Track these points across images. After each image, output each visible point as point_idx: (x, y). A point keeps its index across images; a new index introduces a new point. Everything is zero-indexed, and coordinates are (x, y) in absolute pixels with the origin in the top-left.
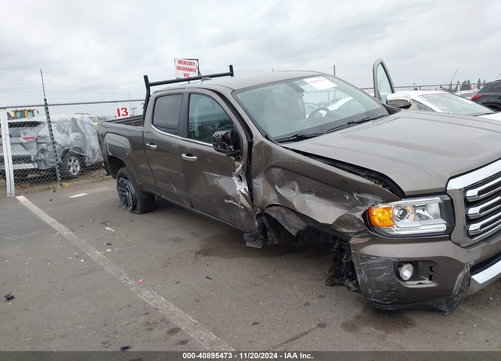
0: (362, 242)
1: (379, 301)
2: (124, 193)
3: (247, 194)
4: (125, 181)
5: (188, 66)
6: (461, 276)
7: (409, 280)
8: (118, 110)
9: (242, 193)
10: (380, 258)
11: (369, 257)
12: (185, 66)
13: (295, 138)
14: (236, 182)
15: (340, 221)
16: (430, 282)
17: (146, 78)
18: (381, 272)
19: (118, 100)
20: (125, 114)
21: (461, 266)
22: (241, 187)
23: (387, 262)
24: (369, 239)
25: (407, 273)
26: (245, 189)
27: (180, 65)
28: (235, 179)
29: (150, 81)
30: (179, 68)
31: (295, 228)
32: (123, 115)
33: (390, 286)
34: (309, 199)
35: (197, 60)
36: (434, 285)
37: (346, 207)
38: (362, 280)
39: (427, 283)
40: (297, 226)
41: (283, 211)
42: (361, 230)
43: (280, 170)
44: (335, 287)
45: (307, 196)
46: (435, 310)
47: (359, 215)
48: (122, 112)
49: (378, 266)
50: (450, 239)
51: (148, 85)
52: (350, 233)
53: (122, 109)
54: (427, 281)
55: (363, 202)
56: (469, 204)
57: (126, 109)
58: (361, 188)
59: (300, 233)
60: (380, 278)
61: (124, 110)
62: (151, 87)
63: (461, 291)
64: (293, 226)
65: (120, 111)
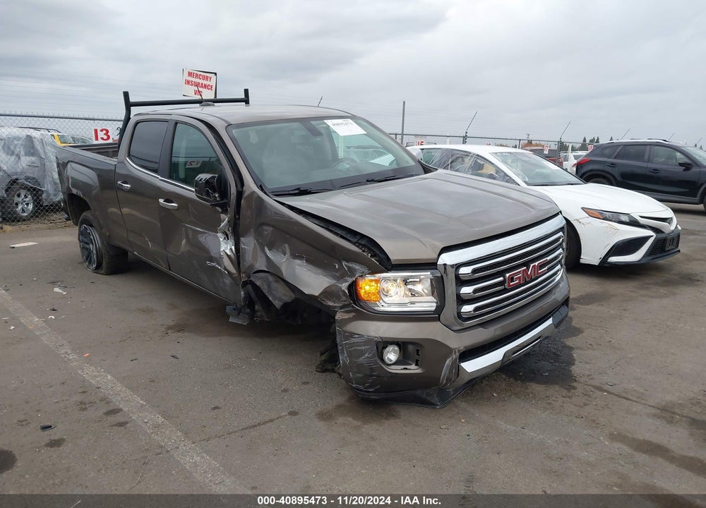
0: (346, 317)
1: (361, 387)
2: (87, 246)
3: (232, 255)
4: (90, 230)
5: (201, 81)
6: (448, 362)
7: (394, 364)
8: (96, 131)
9: (227, 254)
10: (363, 336)
11: (352, 335)
12: (197, 80)
13: (297, 191)
14: (221, 240)
15: (327, 293)
16: (416, 367)
17: (126, 95)
18: (362, 353)
19: (96, 117)
20: (105, 137)
21: (449, 351)
22: (227, 247)
23: (369, 341)
24: (354, 314)
25: (391, 355)
26: (231, 249)
27: (190, 79)
28: (221, 236)
29: (132, 99)
30: (188, 82)
31: (280, 300)
32: (102, 139)
33: (372, 370)
34: (299, 265)
35: (216, 74)
36: (419, 371)
37: (334, 277)
38: (344, 362)
39: (413, 369)
40: (283, 298)
41: (271, 278)
42: (346, 303)
43: (271, 229)
45: (298, 262)
46: (424, 403)
47: (344, 286)
48: (101, 135)
49: (360, 346)
50: (438, 319)
51: (129, 105)
52: (335, 307)
53: (102, 130)
54: (413, 366)
55: (351, 272)
56: (461, 282)
57: (107, 131)
58: (351, 257)
59: (286, 305)
60: (362, 359)
61: (104, 132)
62: (132, 108)
63: (449, 379)
64: (279, 297)
65: (99, 133)
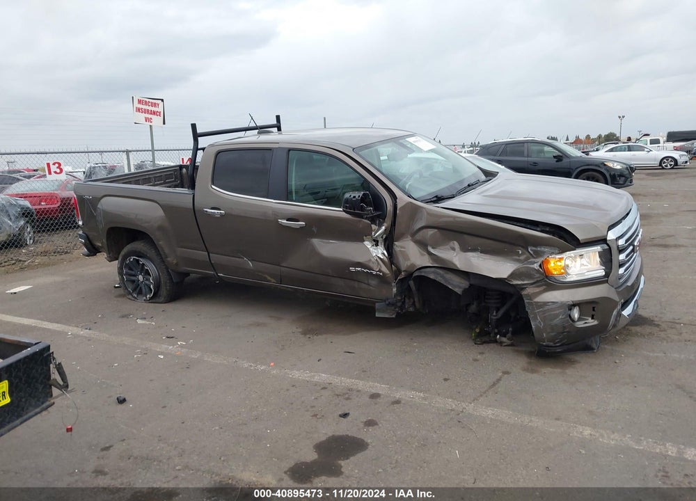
0: (538, 291)
1: (551, 344)
2: (133, 278)
3: (386, 260)
4: (142, 261)
5: (150, 108)
6: (615, 313)
7: (578, 321)
8: (48, 165)
9: (380, 258)
10: (557, 302)
11: (545, 304)
12: (147, 107)
13: (435, 199)
14: (369, 247)
15: (514, 275)
16: (593, 320)
17: (194, 126)
18: (557, 316)
19: (48, 151)
20: (58, 171)
21: (616, 303)
22: (379, 252)
23: (562, 305)
24: (545, 287)
25: (576, 314)
26: (384, 254)
27: (140, 106)
28: (368, 244)
30: (138, 110)
31: (460, 287)
32: (55, 172)
33: (564, 327)
34: (474, 257)
35: (162, 100)
36: (596, 322)
37: (518, 261)
38: (537, 327)
39: (591, 322)
40: (461, 285)
41: (441, 271)
42: (539, 279)
43: (436, 230)
44: (484, 345)
45: (470, 254)
46: (587, 349)
47: (536, 266)
48: (54, 168)
49: (555, 310)
50: (607, 282)
51: (196, 136)
52: (524, 284)
53: (54, 164)
54: (590, 320)
55: (538, 254)
56: (621, 251)
57: (60, 164)
58: (537, 242)
59: (465, 291)
60: (556, 321)
61: (57, 165)
63: (614, 326)
64: (457, 285)
65: (52, 166)
